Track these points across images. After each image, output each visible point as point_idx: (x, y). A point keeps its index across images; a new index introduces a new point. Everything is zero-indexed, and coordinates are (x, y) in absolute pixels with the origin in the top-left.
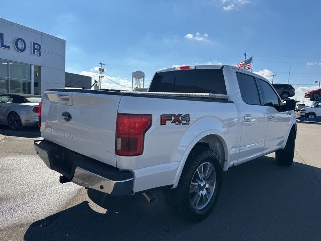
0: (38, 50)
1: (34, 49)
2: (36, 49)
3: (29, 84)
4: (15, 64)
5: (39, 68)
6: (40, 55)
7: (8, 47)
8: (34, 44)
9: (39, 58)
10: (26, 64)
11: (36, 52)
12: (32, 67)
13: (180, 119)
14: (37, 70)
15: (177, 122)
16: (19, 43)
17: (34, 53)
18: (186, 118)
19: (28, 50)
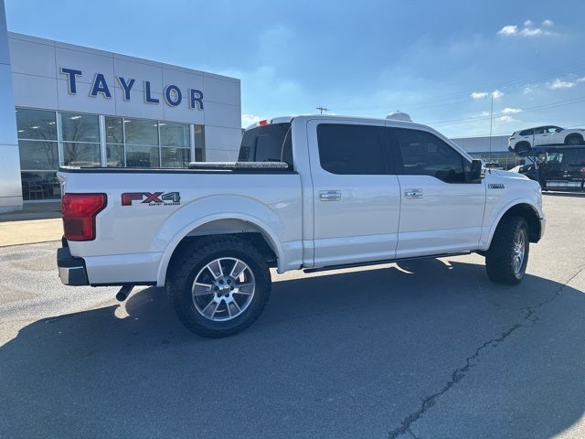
0: (200, 100)
1: (193, 99)
2: (197, 99)
3: (189, 151)
4: (170, 126)
5: (203, 127)
6: (202, 108)
7: (157, 101)
8: (193, 91)
9: (201, 112)
10: (183, 124)
11: (197, 104)
12: (192, 127)
13: (160, 197)
14: (199, 131)
15: (153, 202)
16: (171, 93)
17: (193, 106)
18: (175, 198)
19: (185, 102)
